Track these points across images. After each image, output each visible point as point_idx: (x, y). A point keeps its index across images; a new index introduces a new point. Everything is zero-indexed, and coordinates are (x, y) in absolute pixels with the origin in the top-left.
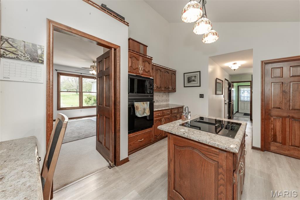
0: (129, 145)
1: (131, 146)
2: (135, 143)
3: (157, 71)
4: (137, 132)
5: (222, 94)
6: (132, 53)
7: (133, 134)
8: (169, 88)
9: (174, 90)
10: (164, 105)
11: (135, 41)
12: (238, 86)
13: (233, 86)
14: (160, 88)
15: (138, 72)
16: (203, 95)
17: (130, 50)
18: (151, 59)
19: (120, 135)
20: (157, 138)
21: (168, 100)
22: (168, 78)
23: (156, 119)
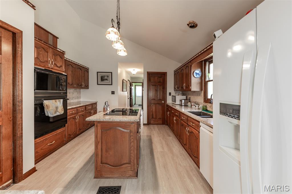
0: (36, 153)
1: (38, 153)
2: (42, 149)
3: (68, 66)
4: (46, 136)
5: (127, 91)
6: (39, 43)
7: (40, 138)
8: (81, 85)
9: (87, 87)
10: (75, 102)
11: (43, 29)
12: (135, 85)
13: (133, 85)
14: (71, 85)
15: (48, 65)
16: (114, 92)
17: (36, 38)
18: (63, 53)
19: (22, 143)
20: (70, 137)
21: (79, 98)
22: (81, 75)
23: (69, 117)
